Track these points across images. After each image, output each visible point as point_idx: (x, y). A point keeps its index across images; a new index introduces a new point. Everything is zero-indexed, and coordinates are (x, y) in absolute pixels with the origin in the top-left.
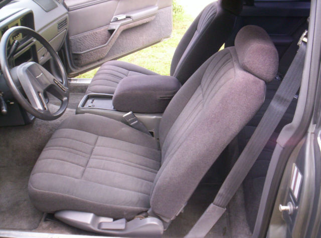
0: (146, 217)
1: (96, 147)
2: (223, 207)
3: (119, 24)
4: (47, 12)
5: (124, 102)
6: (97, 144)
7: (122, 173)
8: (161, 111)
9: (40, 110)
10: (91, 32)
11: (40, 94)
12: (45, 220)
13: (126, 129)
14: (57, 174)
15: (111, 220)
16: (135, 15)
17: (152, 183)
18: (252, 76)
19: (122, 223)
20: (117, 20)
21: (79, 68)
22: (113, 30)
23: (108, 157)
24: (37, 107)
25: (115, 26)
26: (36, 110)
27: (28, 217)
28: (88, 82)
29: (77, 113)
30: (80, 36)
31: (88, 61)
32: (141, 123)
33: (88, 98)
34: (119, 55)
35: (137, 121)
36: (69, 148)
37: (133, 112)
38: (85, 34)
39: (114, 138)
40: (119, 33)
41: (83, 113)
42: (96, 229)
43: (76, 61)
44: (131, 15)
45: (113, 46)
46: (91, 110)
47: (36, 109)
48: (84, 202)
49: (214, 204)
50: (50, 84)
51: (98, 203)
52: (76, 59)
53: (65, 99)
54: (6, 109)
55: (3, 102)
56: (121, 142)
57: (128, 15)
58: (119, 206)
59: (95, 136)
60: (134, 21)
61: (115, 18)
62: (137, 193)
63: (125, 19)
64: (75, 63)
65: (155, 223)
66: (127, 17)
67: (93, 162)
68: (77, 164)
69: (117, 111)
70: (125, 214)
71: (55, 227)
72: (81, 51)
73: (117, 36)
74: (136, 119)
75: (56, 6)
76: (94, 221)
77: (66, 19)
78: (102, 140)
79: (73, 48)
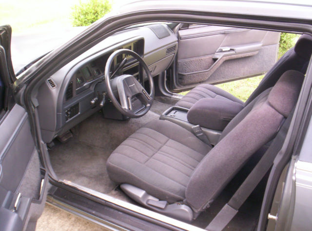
0: (182, 204)
1: (165, 146)
2: (236, 209)
3: (222, 54)
4: (159, 38)
5: (196, 116)
6: (166, 144)
7: (176, 169)
8: (220, 129)
9: (125, 109)
10: (197, 58)
11: (129, 98)
12: (116, 190)
13: (192, 138)
14: (128, 157)
15: (157, 200)
16: (238, 49)
17: (189, 178)
18: (274, 110)
19: (163, 204)
20: (221, 51)
21: (182, 86)
22: (216, 59)
23: (170, 154)
24: (124, 106)
25: (219, 56)
26: (122, 109)
27: (106, 185)
28: (181, 98)
29: (160, 119)
30: (187, 60)
31: (190, 81)
32: (205, 136)
33: (173, 109)
34: (219, 81)
35: (202, 134)
36: (144, 142)
37: (201, 126)
38: (192, 59)
39: (181, 143)
40: (221, 62)
41: (164, 119)
42: (145, 203)
43: (180, 80)
44: (235, 48)
45: (215, 72)
46: (171, 118)
47: (123, 107)
48: (139, 181)
49: (228, 204)
50: (138, 92)
51: (149, 184)
52: (180, 78)
53: (149, 105)
54: (103, 104)
55: (104, 99)
56: (184, 146)
57: (232, 48)
58: (163, 190)
59: (167, 138)
60: (236, 54)
61: (220, 49)
62: (180, 185)
63: (229, 51)
64: (179, 82)
65: (187, 210)
66: (231, 50)
67: (157, 155)
68: (145, 154)
69: (190, 123)
70: (167, 197)
71: (120, 196)
72: (186, 73)
73: (219, 65)
74: (202, 132)
75: (169, 35)
76: (144, 196)
77: (175, 46)
78: (171, 142)
79: (180, 69)
